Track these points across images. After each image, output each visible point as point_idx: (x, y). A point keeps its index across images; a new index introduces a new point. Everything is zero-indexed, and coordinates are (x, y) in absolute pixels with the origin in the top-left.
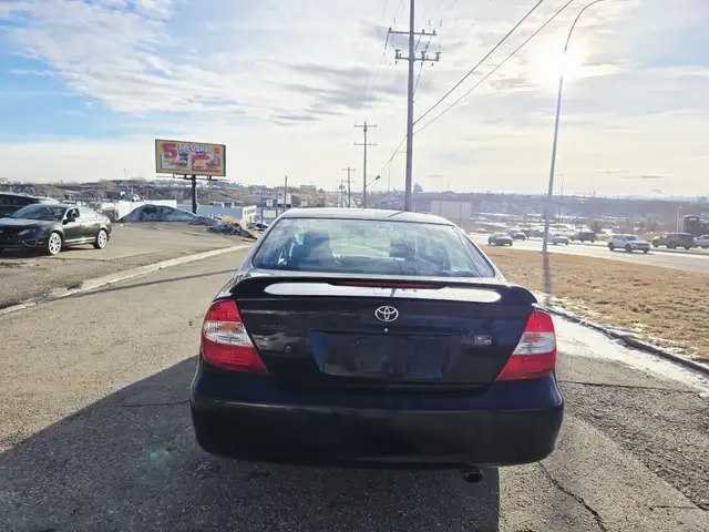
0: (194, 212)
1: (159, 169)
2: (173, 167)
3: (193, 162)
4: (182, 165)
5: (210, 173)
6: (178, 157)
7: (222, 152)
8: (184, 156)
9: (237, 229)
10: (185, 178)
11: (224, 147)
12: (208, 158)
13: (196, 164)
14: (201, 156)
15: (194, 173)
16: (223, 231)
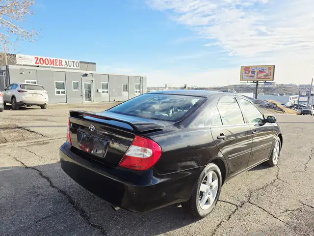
0: (256, 98)
1: (242, 79)
2: (248, 78)
3: (257, 75)
4: (252, 76)
5: (265, 80)
6: (250, 73)
7: (272, 69)
8: (254, 72)
9: (275, 106)
10: (254, 83)
11: (274, 66)
12: (265, 72)
13: (258, 76)
14: (261, 71)
15: (258, 80)
16: (266, 107)
